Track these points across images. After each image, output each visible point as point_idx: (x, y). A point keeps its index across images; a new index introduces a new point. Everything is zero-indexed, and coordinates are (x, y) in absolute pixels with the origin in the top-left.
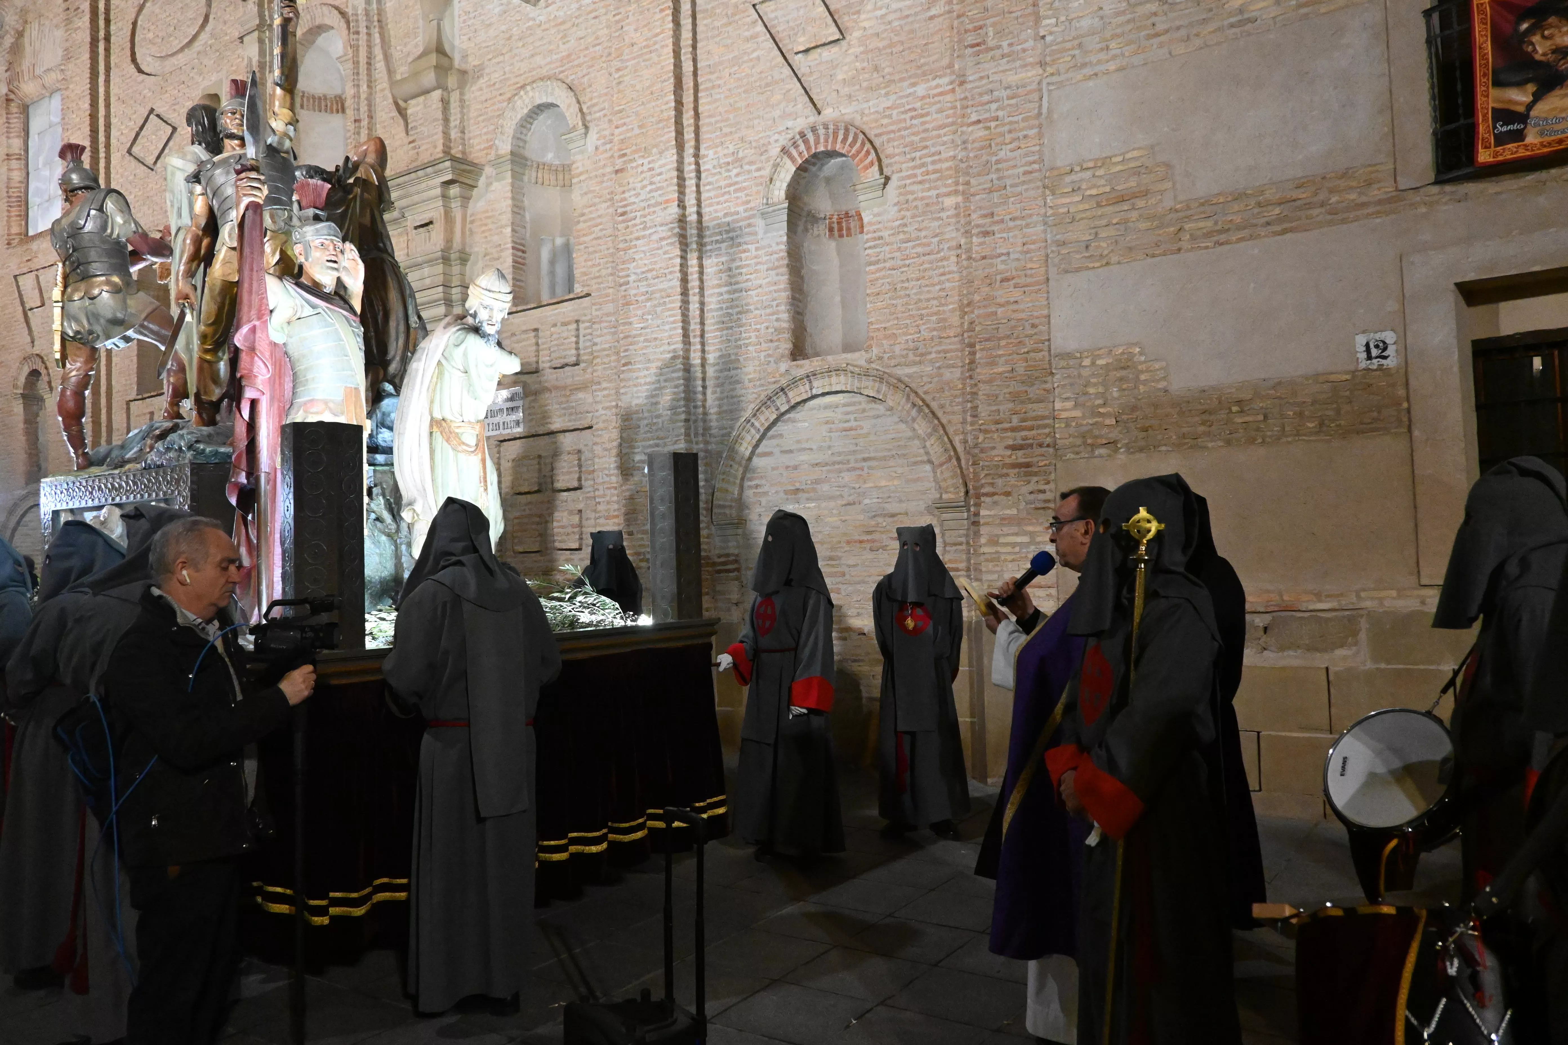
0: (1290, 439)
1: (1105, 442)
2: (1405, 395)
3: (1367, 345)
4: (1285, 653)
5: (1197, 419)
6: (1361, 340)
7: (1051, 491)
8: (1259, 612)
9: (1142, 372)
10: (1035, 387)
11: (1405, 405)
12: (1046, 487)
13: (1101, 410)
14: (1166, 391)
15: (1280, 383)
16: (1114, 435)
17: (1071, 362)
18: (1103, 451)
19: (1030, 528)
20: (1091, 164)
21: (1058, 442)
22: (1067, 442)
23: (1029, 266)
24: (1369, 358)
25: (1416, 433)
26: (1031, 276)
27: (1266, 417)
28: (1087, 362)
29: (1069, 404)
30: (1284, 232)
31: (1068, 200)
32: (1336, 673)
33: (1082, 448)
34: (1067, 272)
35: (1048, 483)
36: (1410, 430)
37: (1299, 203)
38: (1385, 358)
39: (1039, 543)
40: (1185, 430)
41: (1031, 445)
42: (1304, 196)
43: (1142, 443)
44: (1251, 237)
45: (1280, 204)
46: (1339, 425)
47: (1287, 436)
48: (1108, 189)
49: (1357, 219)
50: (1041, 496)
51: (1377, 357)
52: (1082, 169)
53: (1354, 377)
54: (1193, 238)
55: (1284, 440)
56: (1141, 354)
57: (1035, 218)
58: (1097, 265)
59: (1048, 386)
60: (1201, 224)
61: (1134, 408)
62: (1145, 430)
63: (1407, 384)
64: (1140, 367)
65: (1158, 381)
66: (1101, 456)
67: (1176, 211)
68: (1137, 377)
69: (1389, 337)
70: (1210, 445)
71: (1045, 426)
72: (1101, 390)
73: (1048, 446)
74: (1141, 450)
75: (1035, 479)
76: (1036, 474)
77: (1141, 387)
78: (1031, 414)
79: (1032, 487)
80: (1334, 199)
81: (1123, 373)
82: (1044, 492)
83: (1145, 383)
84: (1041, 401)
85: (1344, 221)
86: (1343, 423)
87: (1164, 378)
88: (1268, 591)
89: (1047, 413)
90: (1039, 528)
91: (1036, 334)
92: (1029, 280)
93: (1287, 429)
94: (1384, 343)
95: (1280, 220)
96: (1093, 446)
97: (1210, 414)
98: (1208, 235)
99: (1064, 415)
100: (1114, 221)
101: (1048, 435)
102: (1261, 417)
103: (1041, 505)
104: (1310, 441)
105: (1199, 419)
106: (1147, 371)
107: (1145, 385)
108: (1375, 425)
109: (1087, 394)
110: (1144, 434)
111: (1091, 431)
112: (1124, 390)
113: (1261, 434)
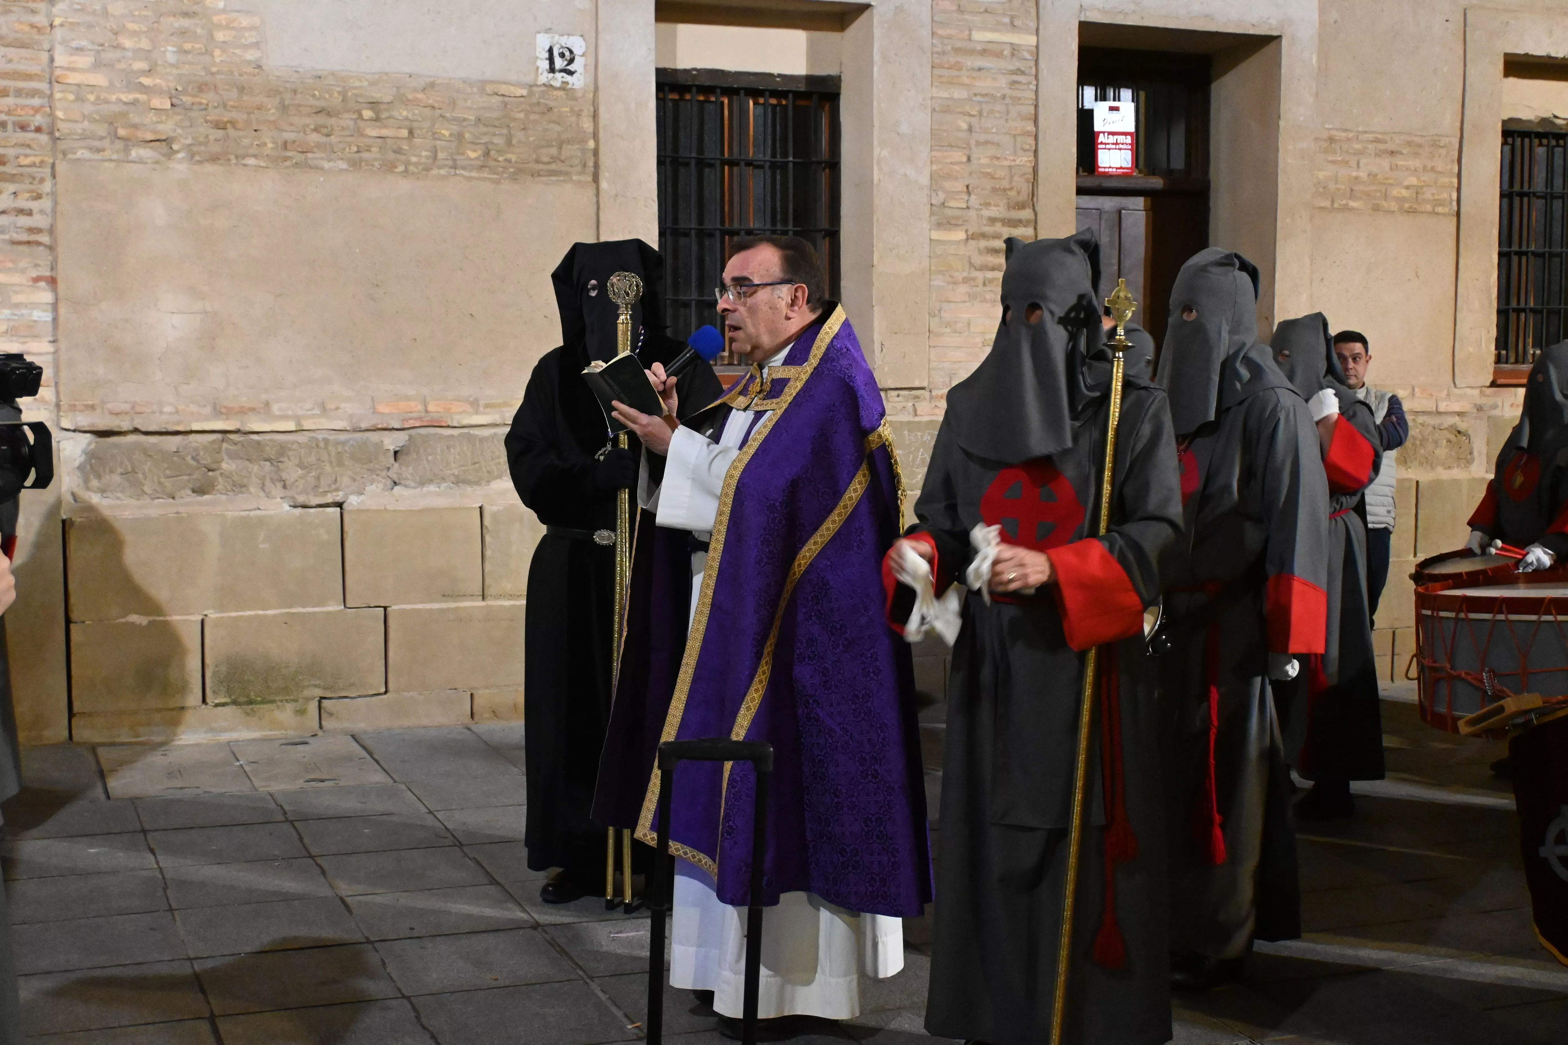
0: (442, 172)
1: (150, 136)
2: (591, 130)
3: (551, 51)
4: (425, 489)
5: (307, 121)
6: (543, 42)
7: (42, 212)
8: (393, 429)
9: (219, 26)
10: (12, 17)
11: (591, 144)
12: (34, 205)
13: (143, 80)
14: (259, 67)
15: (432, 85)
16: (167, 128)
18: (145, 153)
21: (60, 125)
22: (78, 128)
24: (552, 70)
25: (604, 185)
27: (411, 132)
29: (84, 61)
32: (495, 515)
33: (106, 143)
35: (39, 197)
36: (596, 179)
38: (571, 73)
39: (17, 306)
40: (289, 136)
41: (3, 125)
43: (215, 148)
46: (509, 161)
47: (440, 167)
50: (23, 221)
51: (561, 71)
53: (531, 94)
55: (435, 171)
59: (41, 20)
61: (202, 88)
62: (220, 126)
63: (595, 116)
64: (215, 19)
65: (246, 47)
66: (141, 161)
68: (211, 37)
69: (578, 45)
70: (326, 165)
71: (33, 93)
72: (145, 44)
73: (38, 130)
74: (214, 159)
75: (12, 188)
76: (12, 178)
77: (217, 53)
81: (185, 22)
82: (30, 213)
83: (224, 46)
84: (23, 46)
86: (513, 158)
87: (256, 45)
88: (408, 398)
89: (35, 69)
90: (16, 279)
93: (441, 155)
94: (571, 52)
96: (128, 142)
97: (329, 114)
99: (74, 78)
101: (37, 110)
102: (404, 133)
103: (25, 237)
104: (469, 179)
105: (311, 122)
106: (228, 27)
107: (223, 51)
108: (553, 167)
109: (118, 47)
110: (220, 133)
111: (124, 115)
112: (187, 52)
113: (403, 158)
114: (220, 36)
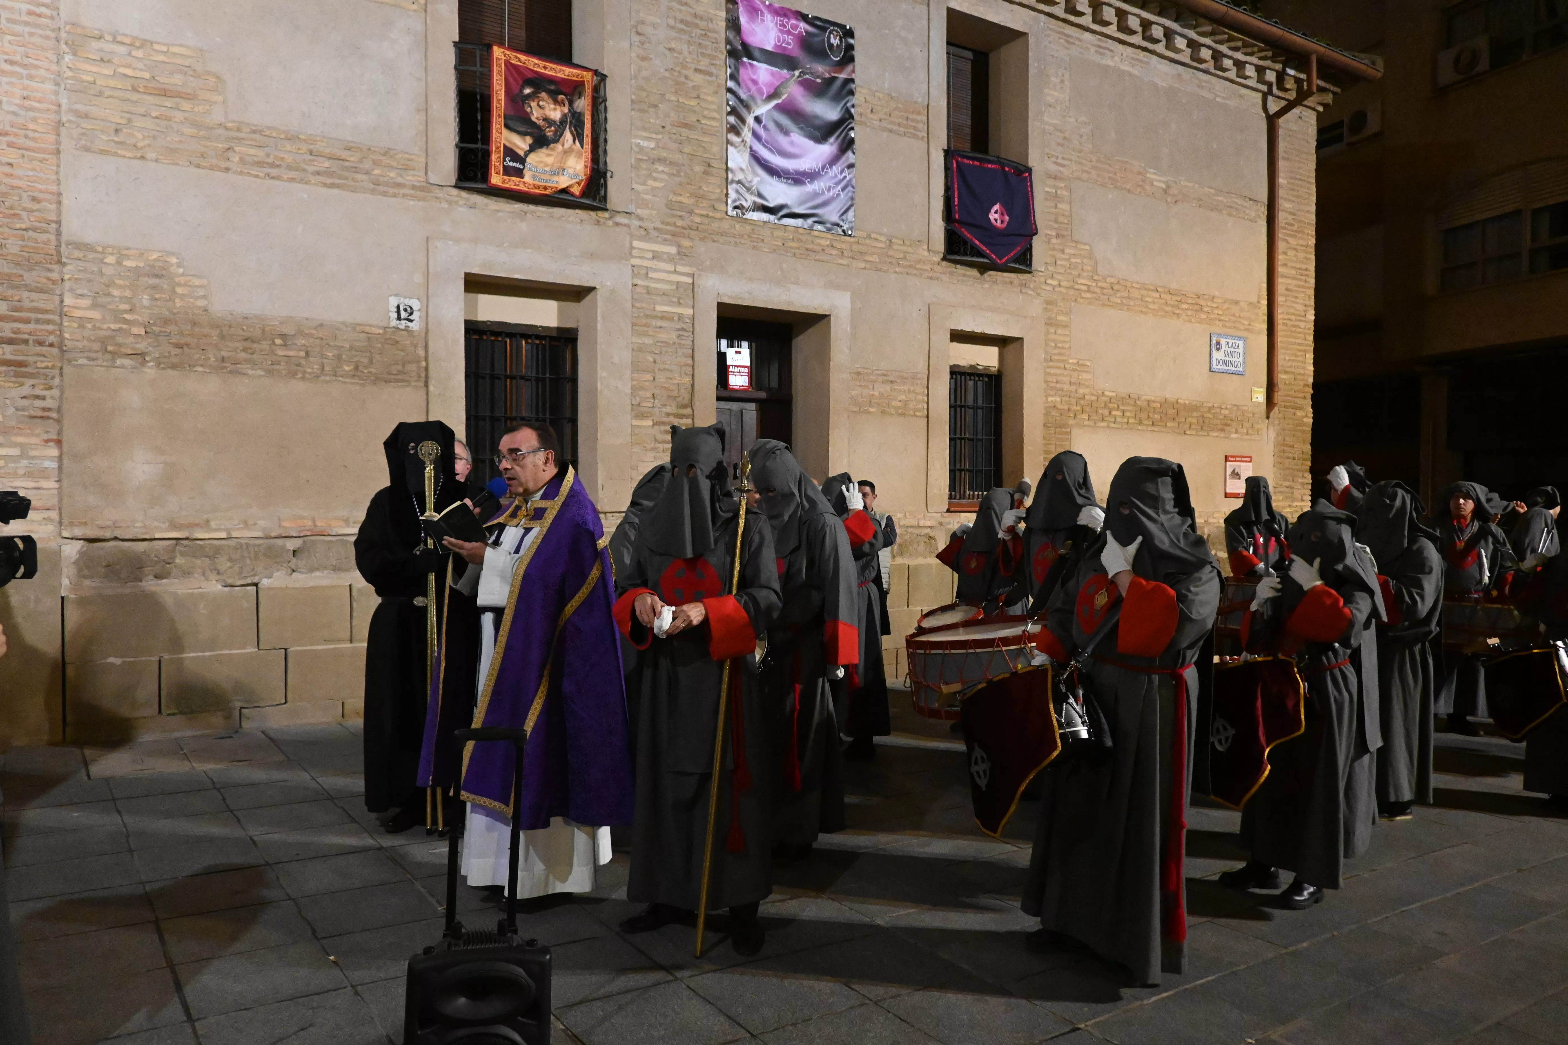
0: (327, 378)
1: (130, 352)
2: (424, 355)
3: (398, 307)
4: (313, 574)
5: (238, 345)
6: (393, 302)
7: (52, 397)
8: (293, 537)
9: (179, 285)
10: (34, 273)
11: (424, 364)
12: (47, 393)
13: (126, 316)
14: (206, 310)
15: (321, 325)
16: (142, 346)
17: (91, 256)
18: (127, 362)
19: (21, 439)
20: (127, 41)
21: (66, 342)
22: (80, 345)
23: (32, 126)
24: (399, 318)
25: (431, 388)
26: (34, 139)
27: (307, 353)
28: (110, 259)
29: (85, 303)
30: (333, 186)
31: (94, 69)
32: (359, 590)
33: (99, 355)
34: (88, 150)
35: (50, 388)
36: (426, 385)
37: (347, 164)
38: (411, 321)
39: (33, 458)
40: (224, 354)
41: (26, 342)
42: (352, 159)
43: (175, 360)
44: (301, 181)
45: (330, 158)
46: (370, 372)
47: (326, 375)
48: (147, 75)
49: (395, 196)
50: (38, 403)
51: (405, 319)
52: (115, 41)
53: (385, 332)
54: (242, 161)
55: (322, 378)
56: (179, 265)
57: (42, 72)
58: (128, 154)
59: (55, 276)
60: (252, 151)
61: (166, 322)
62: (178, 346)
63: (426, 347)
64: (177, 280)
65: (197, 298)
66: (122, 367)
67: (226, 128)
68: (174, 289)
69: (415, 304)
70: (250, 372)
71: (48, 322)
72: (128, 293)
73: (51, 345)
74: (174, 367)
75: (32, 382)
76: (31, 376)
77: (177, 301)
78: (26, 304)
79: (26, 390)
80: (377, 172)
81: (156, 281)
82: (44, 398)
83: (182, 297)
84: (41, 291)
85: (384, 194)
86: (374, 371)
87: (204, 297)
88: (303, 518)
89: (50, 307)
90: (34, 440)
91: (38, 210)
92: (31, 144)
93: (326, 368)
94: (411, 308)
95: (329, 173)
96: (114, 355)
97: (253, 342)
98: (260, 164)
99: (77, 313)
100: (154, 114)
101: (51, 333)
102: (303, 354)
103: (39, 414)
104: (345, 383)
105: (240, 345)
106: (185, 285)
107: (182, 299)
108: (400, 377)
109: (109, 294)
110: (179, 351)
111: (113, 337)
112: (156, 299)
113: (301, 369)
114: (179, 290)
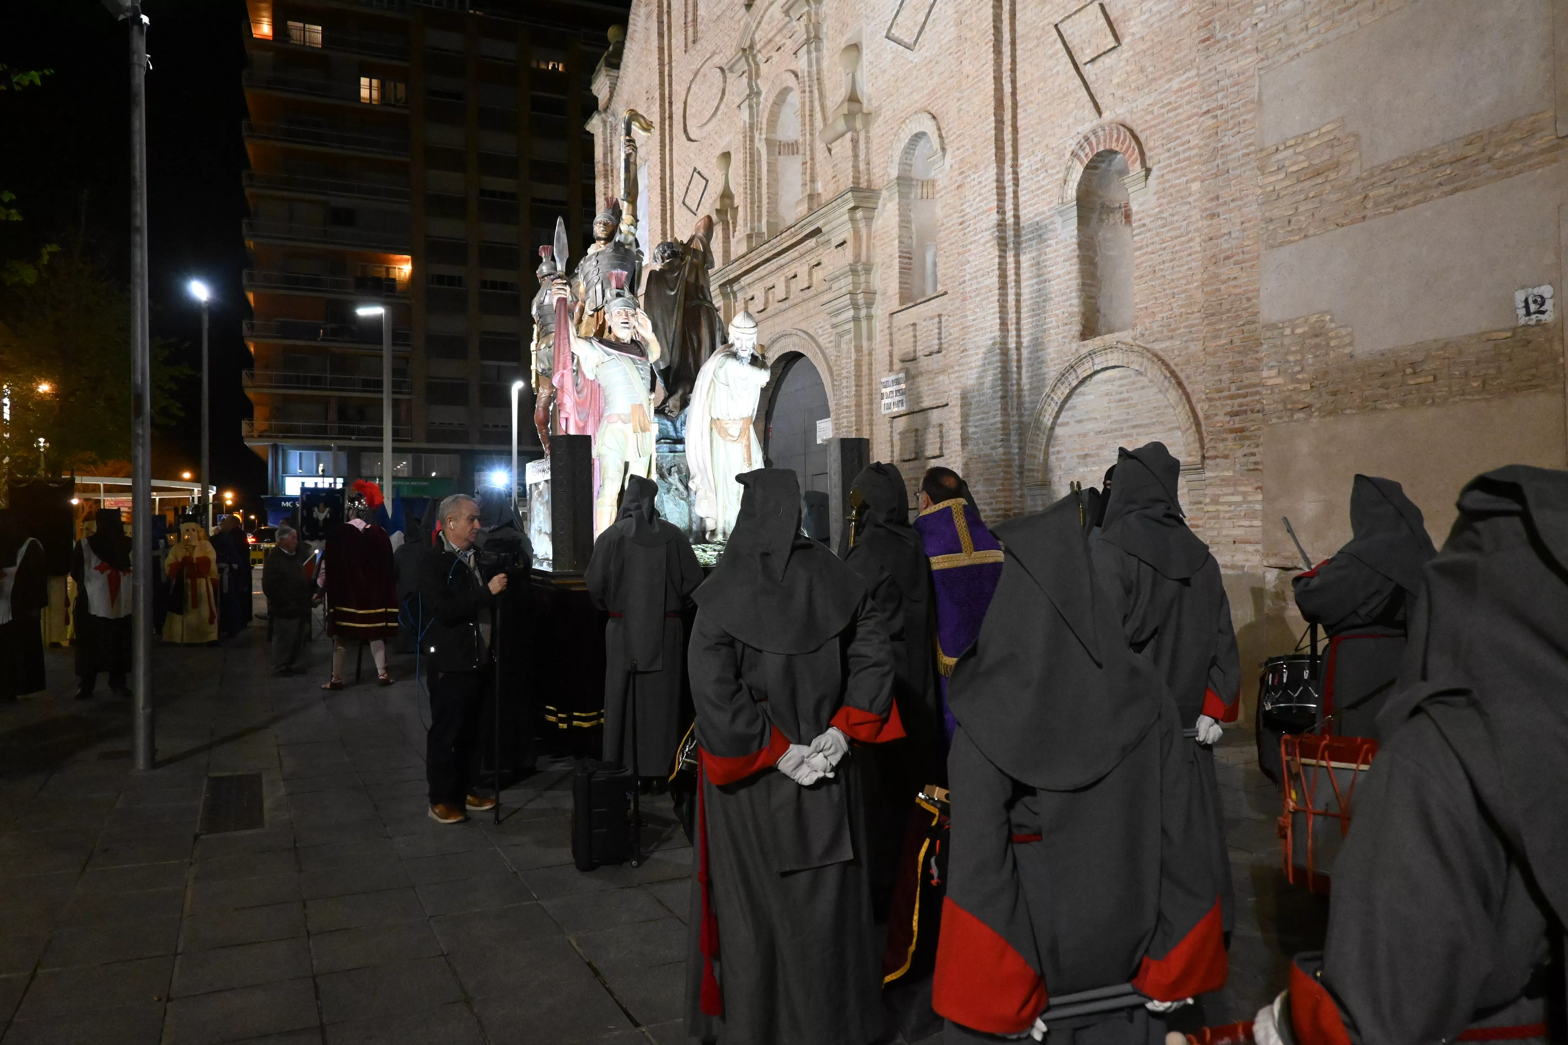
0: (1456, 399)
1: (1301, 406)
2: (1561, 350)
3: (1526, 301)
5: (1376, 381)
6: (1520, 296)
7: (1259, 453)
9: (1331, 338)
10: (1249, 357)
11: (1561, 360)
12: (1255, 450)
13: (1299, 376)
14: (1351, 356)
15: (1447, 344)
16: (1309, 400)
17: (1276, 332)
18: (1300, 415)
19: (1243, 489)
20: (1292, 142)
21: (1266, 407)
22: (1272, 408)
23: (1245, 243)
24: (1528, 313)
26: (1248, 253)
27: (1435, 377)
28: (1288, 331)
29: (1274, 372)
30: (1456, 190)
31: (1273, 179)
33: (1283, 414)
34: (1272, 247)
35: (1257, 446)
37: (1469, 160)
38: (1543, 313)
39: (1250, 502)
40: (1367, 393)
41: (1245, 412)
42: (1473, 152)
43: (1331, 407)
44: (1425, 200)
45: (1451, 163)
46: (1500, 384)
47: (1454, 396)
48: (1306, 164)
49: (1520, 172)
50: (1252, 459)
51: (1535, 313)
52: (1286, 148)
53: (1514, 335)
54: (1376, 204)
55: (1451, 400)
56: (1332, 321)
57: (1250, 197)
58: (1297, 238)
59: (1258, 355)
60: (1383, 191)
61: (1326, 373)
62: (1334, 394)
63: (1563, 339)
64: (1330, 334)
65: (1345, 346)
66: (1297, 421)
67: (1363, 180)
68: (1328, 344)
69: (1546, 291)
70: (1388, 406)
71: (1256, 393)
72: (1299, 357)
73: (1258, 412)
74: (1331, 413)
75: (1247, 443)
76: (1247, 438)
77: (1331, 353)
78: (1246, 382)
79: (1246, 450)
80: (1500, 153)
81: (1317, 340)
82: (1253, 454)
83: (1334, 348)
84: (1253, 370)
85: (1508, 175)
86: (1504, 381)
87: (1351, 344)
89: (1257, 381)
90: (1249, 489)
91: (1250, 307)
92: (1246, 256)
93: (1454, 389)
94: (1542, 297)
95: (1451, 179)
96: (1293, 411)
97: (1388, 376)
98: (1389, 200)
99: (1270, 382)
100: (1311, 195)
101: (1258, 401)
102: (1431, 378)
103: (1252, 467)
104: (1472, 401)
105: (1377, 382)
106: (1336, 337)
107: (1334, 351)
108: (1534, 382)
109: (1287, 361)
110: (1333, 398)
111: (1290, 396)
112: (1317, 356)
113: (1431, 395)
114: (1333, 343)
